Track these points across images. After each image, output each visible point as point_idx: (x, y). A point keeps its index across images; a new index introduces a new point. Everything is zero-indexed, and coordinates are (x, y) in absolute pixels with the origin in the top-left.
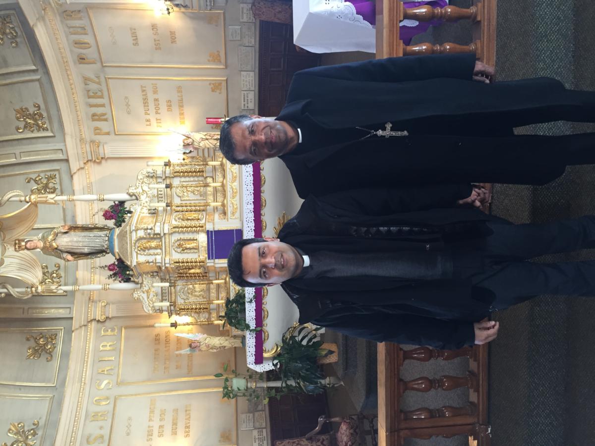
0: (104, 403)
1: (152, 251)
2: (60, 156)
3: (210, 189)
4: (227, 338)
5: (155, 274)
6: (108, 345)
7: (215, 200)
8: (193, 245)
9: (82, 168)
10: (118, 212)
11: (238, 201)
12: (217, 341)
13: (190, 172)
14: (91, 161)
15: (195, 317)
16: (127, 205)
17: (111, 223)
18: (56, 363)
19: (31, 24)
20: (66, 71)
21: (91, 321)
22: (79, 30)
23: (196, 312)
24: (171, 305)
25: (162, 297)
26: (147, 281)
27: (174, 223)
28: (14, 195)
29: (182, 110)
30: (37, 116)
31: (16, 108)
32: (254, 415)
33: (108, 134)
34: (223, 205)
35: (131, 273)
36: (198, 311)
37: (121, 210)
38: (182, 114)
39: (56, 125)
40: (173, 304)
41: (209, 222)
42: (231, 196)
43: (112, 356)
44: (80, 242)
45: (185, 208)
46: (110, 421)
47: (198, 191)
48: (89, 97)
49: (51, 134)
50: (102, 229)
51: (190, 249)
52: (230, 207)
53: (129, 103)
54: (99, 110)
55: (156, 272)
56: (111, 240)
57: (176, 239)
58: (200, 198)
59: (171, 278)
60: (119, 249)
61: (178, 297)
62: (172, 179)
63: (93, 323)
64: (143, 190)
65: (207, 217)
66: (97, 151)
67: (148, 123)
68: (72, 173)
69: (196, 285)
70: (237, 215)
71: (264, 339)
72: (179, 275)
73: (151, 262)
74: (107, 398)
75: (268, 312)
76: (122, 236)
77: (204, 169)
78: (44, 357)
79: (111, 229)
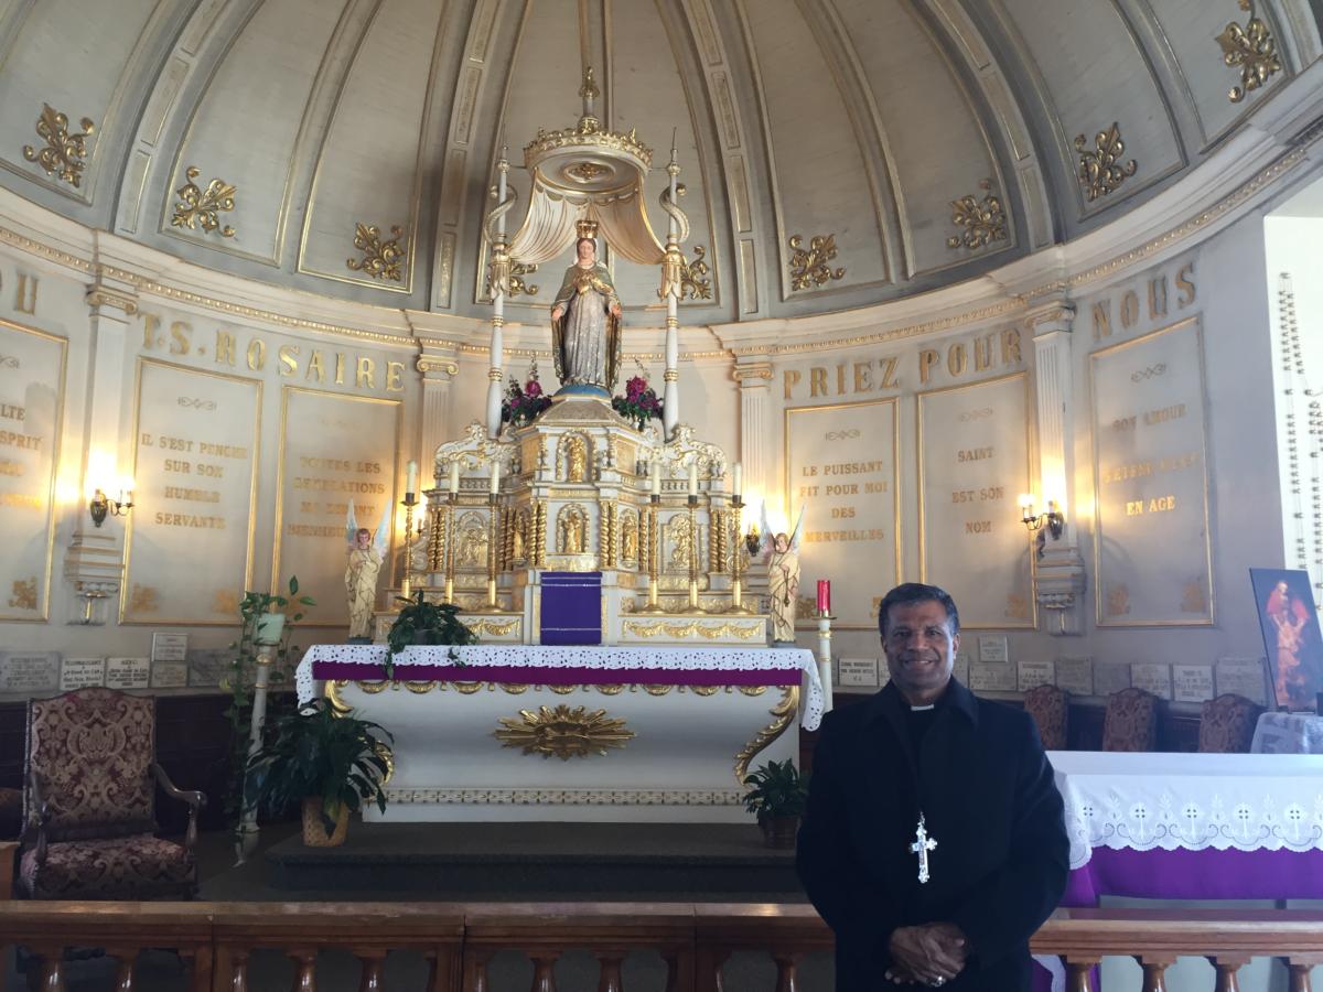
0: (251, 359)
1: (563, 463)
2: (744, 308)
3: (684, 583)
4: (372, 606)
5: (516, 468)
6: (368, 373)
7: (662, 593)
8: (573, 543)
9: (721, 346)
10: (641, 404)
11: (661, 639)
12: (367, 583)
13: (719, 545)
14: (736, 361)
15: (420, 544)
16: (656, 421)
17: (620, 390)
18: (343, 275)
19: (993, 274)
20: (906, 329)
21: (420, 345)
22: (984, 356)
23: (430, 545)
24: (451, 495)
25: (468, 480)
26: (503, 451)
27: (619, 510)
28: (682, 226)
29: (835, 539)
30: (820, 273)
31: (834, 238)
32: (181, 662)
33: (787, 396)
34: (651, 608)
35: (522, 423)
36: (433, 550)
37: (646, 411)
38: (828, 537)
39: (802, 304)
40: (453, 500)
41: (618, 577)
42: (670, 625)
43: (344, 379)
44: (588, 334)
45: (646, 532)
46: (213, 367)
47: (681, 559)
48: (857, 367)
49: (786, 296)
50: (611, 374)
51: (566, 537)
52: (648, 622)
53: (847, 438)
54: (832, 382)
55: (520, 469)
56: (589, 388)
57: (587, 511)
58: (666, 562)
59: (504, 499)
60: (571, 403)
61: (465, 511)
62: (705, 508)
63: (416, 348)
64: (684, 453)
65: (628, 575)
66: (753, 375)
67: (809, 471)
68: (713, 328)
69: (486, 547)
70: (631, 636)
71: (366, 684)
72: (511, 514)
73: (543, 462)
74: (260, 366)
75: (424, 692)
76: (596, 409)
77: (724, 573)
78: (358, 256)
79: (608, 389)
